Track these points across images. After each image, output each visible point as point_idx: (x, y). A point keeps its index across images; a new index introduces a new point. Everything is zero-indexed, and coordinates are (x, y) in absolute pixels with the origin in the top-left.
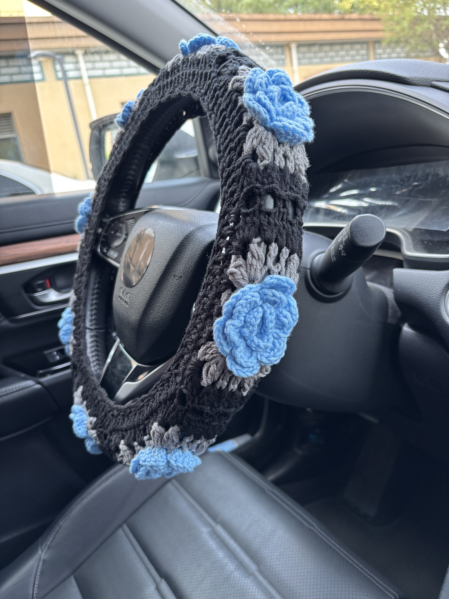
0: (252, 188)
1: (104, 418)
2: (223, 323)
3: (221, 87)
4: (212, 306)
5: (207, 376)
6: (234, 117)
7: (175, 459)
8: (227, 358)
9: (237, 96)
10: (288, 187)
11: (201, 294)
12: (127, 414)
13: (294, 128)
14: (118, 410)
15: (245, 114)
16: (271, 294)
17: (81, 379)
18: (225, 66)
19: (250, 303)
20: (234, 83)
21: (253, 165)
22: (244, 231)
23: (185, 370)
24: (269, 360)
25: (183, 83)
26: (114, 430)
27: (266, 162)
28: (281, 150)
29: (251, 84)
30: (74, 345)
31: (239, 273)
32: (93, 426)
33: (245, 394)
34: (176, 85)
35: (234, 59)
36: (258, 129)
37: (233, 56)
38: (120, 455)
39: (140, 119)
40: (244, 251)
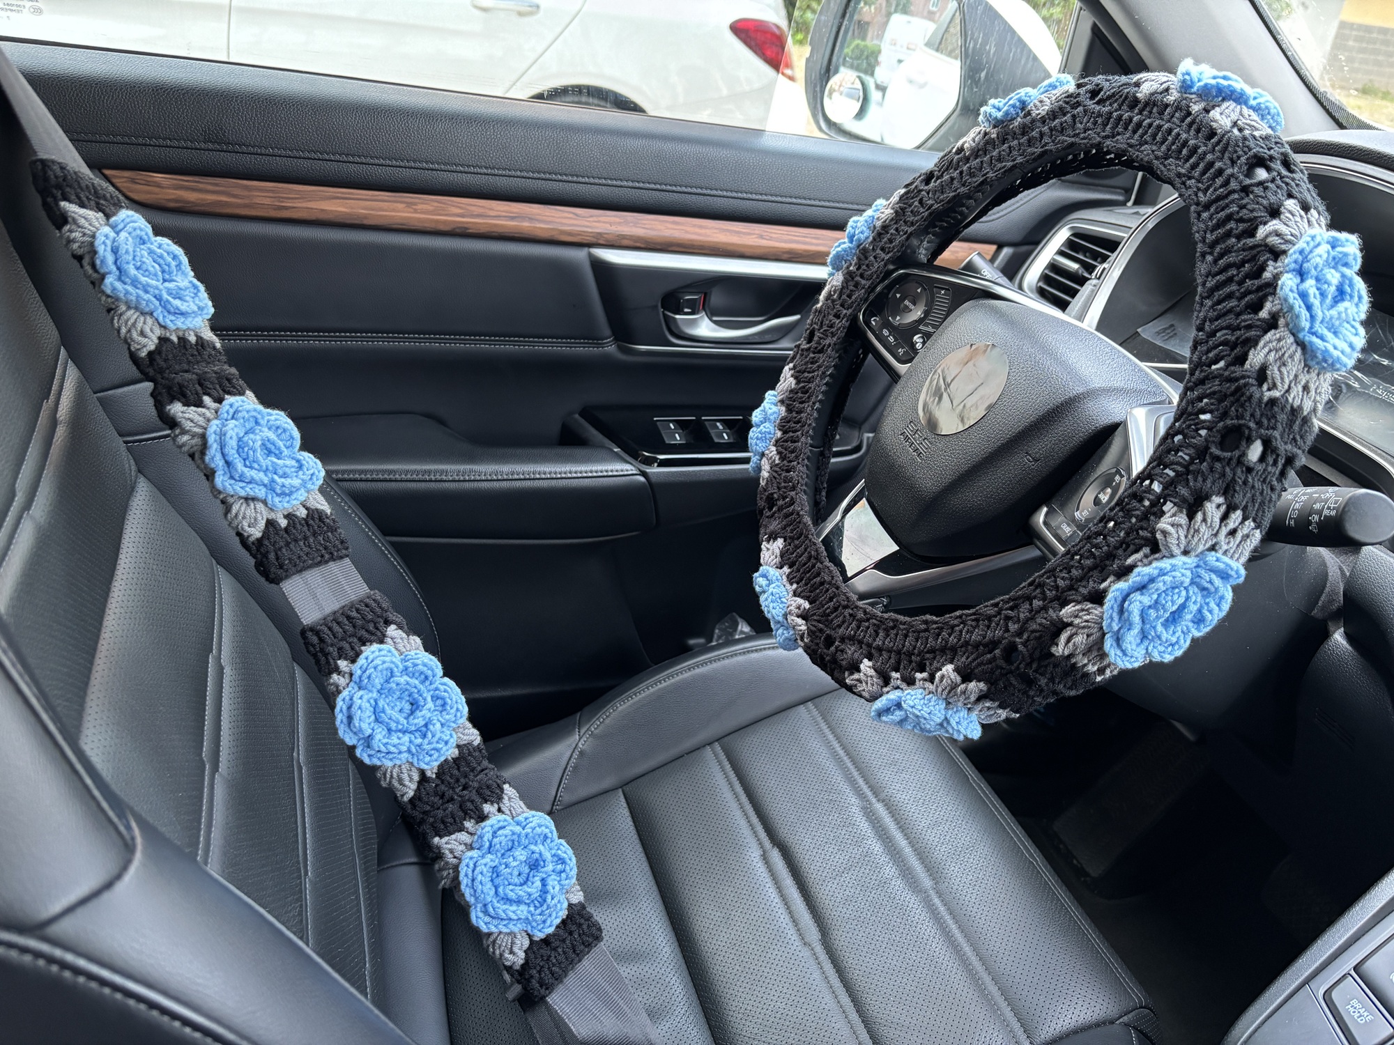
0: (1240, 426)
2: (1125, 593)
3: (1241, 220)
4: (1111, 556)
5: (1066, 644)
6: (1248, 292)
8: (1108, 636)
9: (1268, 260)
15: (1270, 299)
20: (1270, 234)
21: (1255, 390)
22: (1204, 481)
23: (1027, 620)
24: (1160, 655)
25: (1164, 147)
26: (852, 639)
27: (1276, 394)
29: (1300, 258)
30: (773, 466)
31: (1174, 534)
32: (801, 613)
33: (1099, 679)
34: (1147, 138)
35: (1280, 177)
36: (1283, 336)
37: (1279, 166)
38: (856, 676)
39: (1043, 142)
40: (1193, 507)
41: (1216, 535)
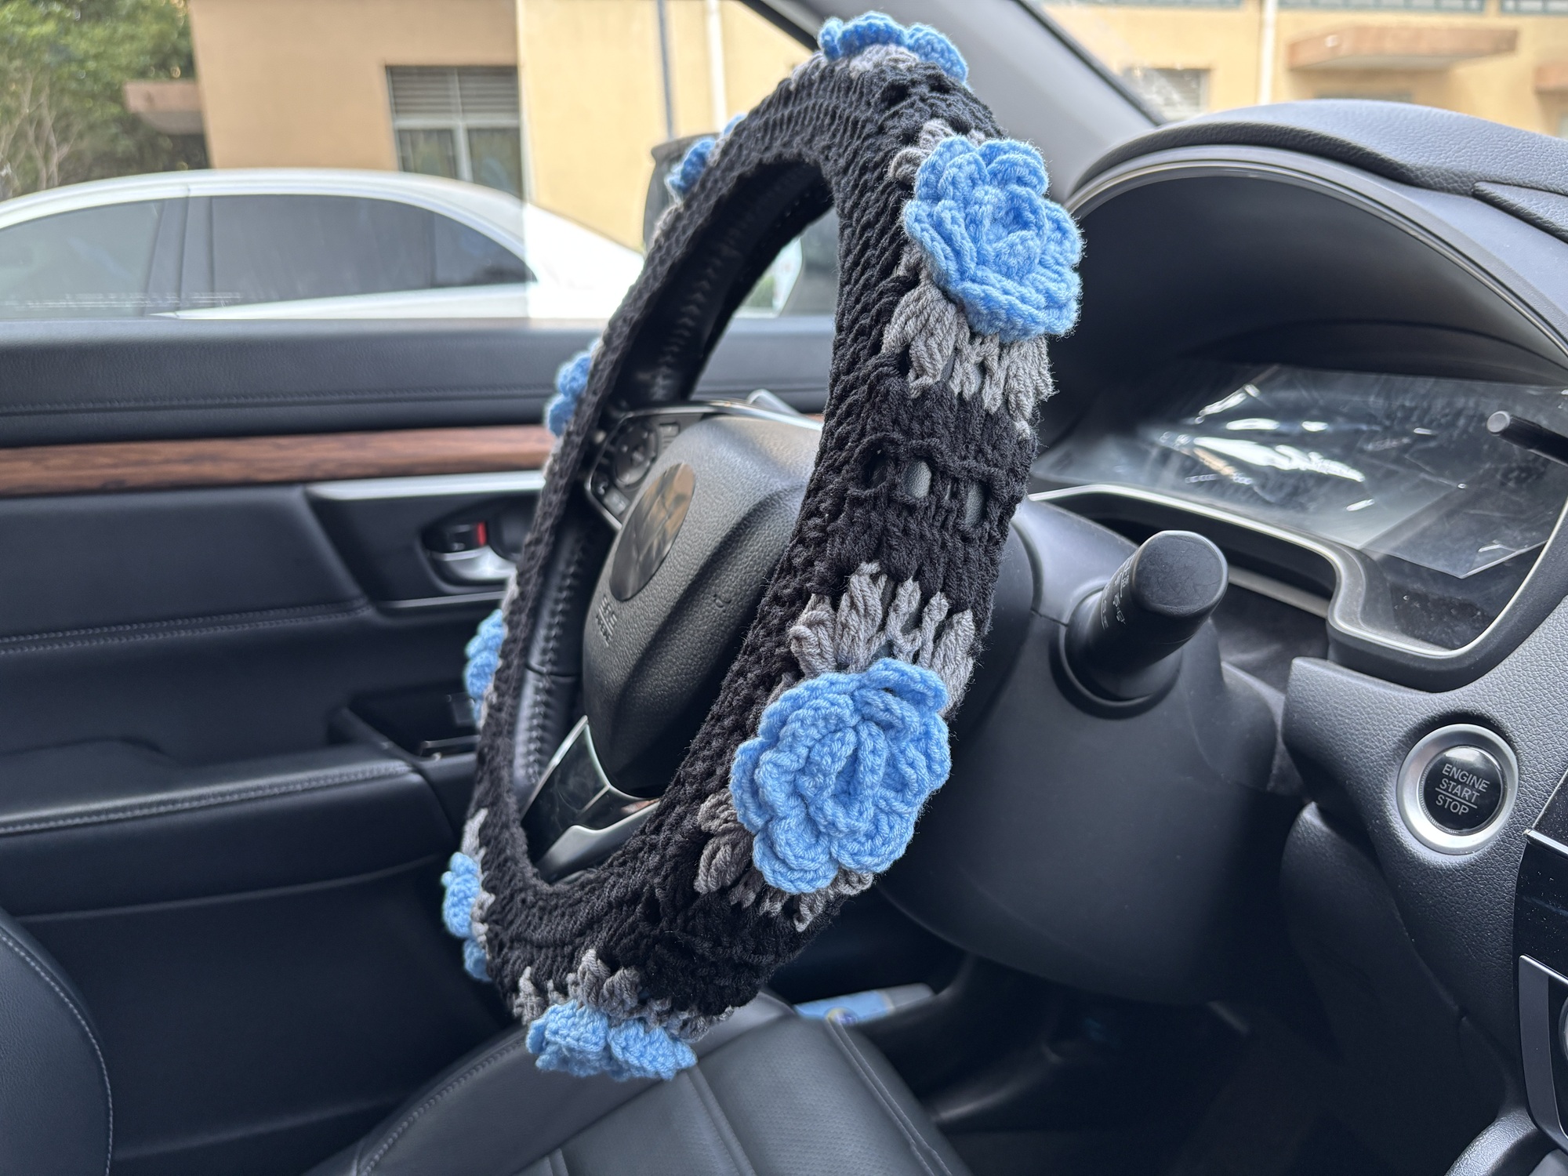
0: (882, 440)
1: (508, 903)
2: (755, 754)
3: (876, 166)
4: (748, 703)
5: (708, 870)
6: (884, 249)
7: (624, 1044)
8: (756, 839)
9: (901, 200)
10: (972, 447)
11: (735, 667)
12: (549, 908)
13: (1010, 304)
14: (536, 894)
15: (906, 249)
16: (881, 706)
17: (487, 793)
18: (896, 114)
19: (826, 718)
20: (899, 164)
21: (894, 384)
22: (843, 543)
23: (668, 841)
24: (858, 862)
25: (810, 129)
26: (519, 939)
27: (927, 380)
28: (973, 354)
29: (932, 177)
30: (491, 706)
31: (813, 639)
32: (484, 914)
33: (801, 927)
34: (798, 128)
35: (923, 100)
36: (927, 292)
37: (924, 89)
38: (518, 1001)
39: (717, 190)
40: (835, 588)
41: (883, 627)
